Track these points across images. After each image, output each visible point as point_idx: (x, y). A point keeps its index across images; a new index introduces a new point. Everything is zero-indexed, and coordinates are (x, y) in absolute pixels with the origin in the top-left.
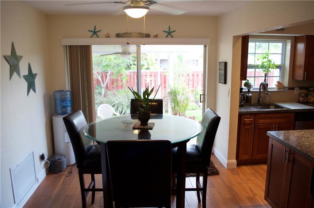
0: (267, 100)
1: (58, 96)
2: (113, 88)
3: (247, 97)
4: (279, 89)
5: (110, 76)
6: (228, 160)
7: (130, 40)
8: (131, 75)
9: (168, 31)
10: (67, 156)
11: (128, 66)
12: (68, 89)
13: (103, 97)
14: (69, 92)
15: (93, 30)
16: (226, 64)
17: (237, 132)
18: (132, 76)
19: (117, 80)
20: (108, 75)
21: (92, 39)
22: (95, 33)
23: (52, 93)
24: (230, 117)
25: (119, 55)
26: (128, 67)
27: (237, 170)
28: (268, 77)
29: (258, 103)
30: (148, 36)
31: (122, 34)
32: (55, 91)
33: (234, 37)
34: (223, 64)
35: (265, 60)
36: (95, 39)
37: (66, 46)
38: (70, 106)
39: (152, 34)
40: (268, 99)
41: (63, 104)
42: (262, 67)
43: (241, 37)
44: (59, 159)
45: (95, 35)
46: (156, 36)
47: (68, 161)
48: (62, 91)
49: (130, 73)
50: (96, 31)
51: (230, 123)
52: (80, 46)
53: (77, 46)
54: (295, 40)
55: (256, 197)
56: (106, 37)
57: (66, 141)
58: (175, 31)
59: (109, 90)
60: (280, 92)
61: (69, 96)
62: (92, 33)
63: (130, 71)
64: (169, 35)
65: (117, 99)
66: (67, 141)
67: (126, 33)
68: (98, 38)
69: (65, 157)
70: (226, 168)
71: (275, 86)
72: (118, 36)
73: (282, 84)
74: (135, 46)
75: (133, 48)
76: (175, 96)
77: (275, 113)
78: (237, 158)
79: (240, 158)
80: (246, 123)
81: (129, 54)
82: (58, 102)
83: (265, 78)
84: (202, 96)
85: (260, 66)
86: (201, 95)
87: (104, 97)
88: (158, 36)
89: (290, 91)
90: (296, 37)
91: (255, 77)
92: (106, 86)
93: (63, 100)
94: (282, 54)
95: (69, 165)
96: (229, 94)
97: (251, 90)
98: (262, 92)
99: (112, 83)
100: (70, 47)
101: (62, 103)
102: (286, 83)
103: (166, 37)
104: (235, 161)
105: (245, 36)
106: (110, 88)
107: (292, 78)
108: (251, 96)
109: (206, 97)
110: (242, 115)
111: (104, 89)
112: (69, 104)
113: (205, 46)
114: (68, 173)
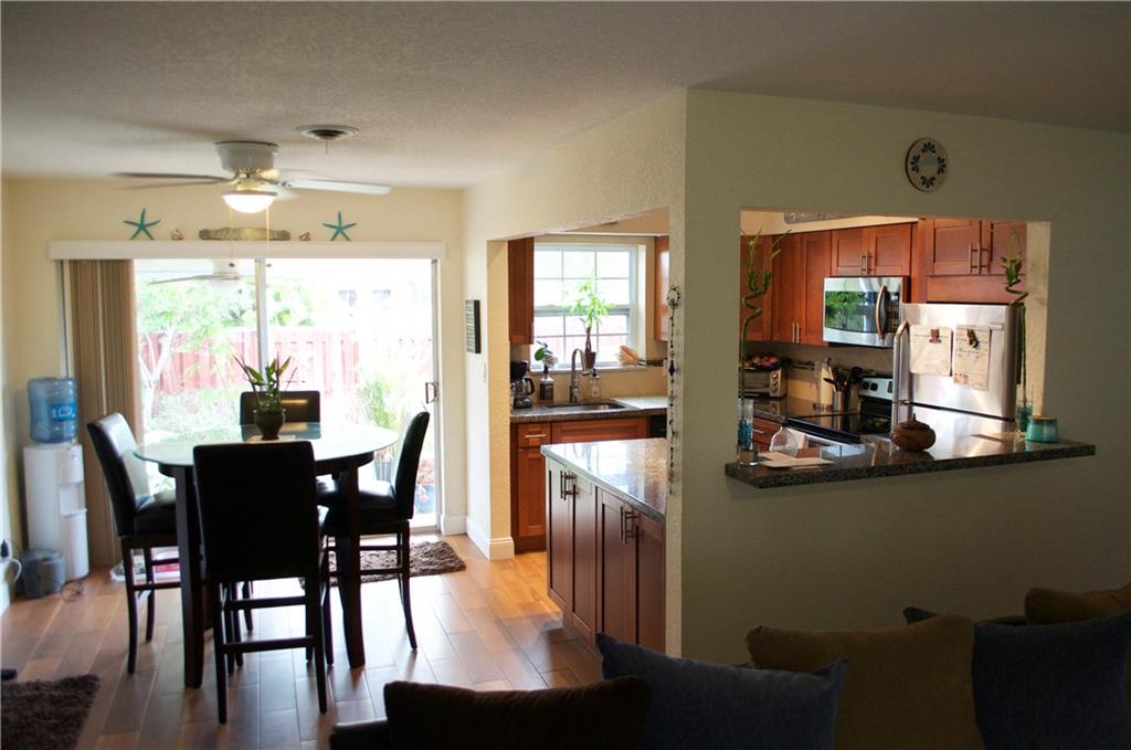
0: (595, 391)
1: (41, 392)
2: (182, 385)
3: (542, 386)
4: (624, 364)
5: (173, 345)
6: (492, 537)
7: (236, 246)
8: (243, 344)
9: (337, 224)
10: (67, 551)
11: (234, 315)
12: (63, 374)
13: (150, 415)
14: (70, 383)
15: (138, 221)
16: (477, 304)
17: (509, 467)
18: (246, 347)
19: (197, 358)
20: (166, 343)
21: (133, 242)
22: (143, 228)
23: (23, 386)
24: (491, 430)
25: (207, 281)
26: (236, 317)
27: (516, 561)
28: (598, 335)
29: (571, 401)
30: (284, 236)
31: (217, 231)
32: (31, 382)
33: (490, 242)
34: (472, 305)
35: (585, 294)
36: (142, 244)
37: (62, 262)
38: (74, 419)
39: (296, 232)
40: (594, 389)
41: (57, 414)
42: (580, 310)
43: (507, 244)
44: (46, 560)
45: (142, 233)
46: (306, 238)
47: (70, 568)
48: (51, 380)
49: (240, 336)
50: (146, 222)
51: (491, 444)
52: (102, 261)
53: (93, 262)
54: (656, 245)
55: (541, 602)
56: (173, 239)
57: (64, 512)
58: (354, 224)
59: (169, 393)
60: (628, 371)
61: (71, 392)
62: (136, 228)
63: (239, 329)
64: (340, 236)
65: (197, 422)
66: (67, 513)
67: (227, 230)
68: (151, 242)
69: (61, 556)
70: (489, 557)
71: (616, 359)
72: (205, 235)
73: (632, 353)
74: (252, 261)
75: (245, 266)
76: (379, 398)
77: (600, 419)
78: (515, 532)
79: (522, 534)
80: (531, 444)
81: (236, 278)
82: (43, 410)
83: (588, 338)
84: (431, 387)
85: (572, 310)
86: (427, 385)
87: (153, 417)
88: (311, 236)
89: (653, 368)
90: (656, 237)
91: (565, 336)
92: (158, 378)
93: (55, 404)
94: (630, 278)
95: (71, 577)
96: (485, 376)
97: (556, 368)
98: (579, 372)
99: (178, 368)
100: (75, 263)
101: (54, 411)
102: (641, 352)
103: (333, 239)
104: (509, 540)
105: (525, 239)
106: (170, 387)
107: (655, 338)
108: (552, 384)
109: (441, 389)
110: (520, 426)
111: (153, 390)
112: (71, 412)
113: (435, 261)
114: (74, 596)
